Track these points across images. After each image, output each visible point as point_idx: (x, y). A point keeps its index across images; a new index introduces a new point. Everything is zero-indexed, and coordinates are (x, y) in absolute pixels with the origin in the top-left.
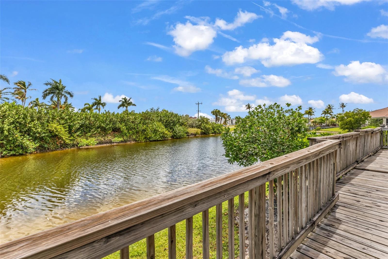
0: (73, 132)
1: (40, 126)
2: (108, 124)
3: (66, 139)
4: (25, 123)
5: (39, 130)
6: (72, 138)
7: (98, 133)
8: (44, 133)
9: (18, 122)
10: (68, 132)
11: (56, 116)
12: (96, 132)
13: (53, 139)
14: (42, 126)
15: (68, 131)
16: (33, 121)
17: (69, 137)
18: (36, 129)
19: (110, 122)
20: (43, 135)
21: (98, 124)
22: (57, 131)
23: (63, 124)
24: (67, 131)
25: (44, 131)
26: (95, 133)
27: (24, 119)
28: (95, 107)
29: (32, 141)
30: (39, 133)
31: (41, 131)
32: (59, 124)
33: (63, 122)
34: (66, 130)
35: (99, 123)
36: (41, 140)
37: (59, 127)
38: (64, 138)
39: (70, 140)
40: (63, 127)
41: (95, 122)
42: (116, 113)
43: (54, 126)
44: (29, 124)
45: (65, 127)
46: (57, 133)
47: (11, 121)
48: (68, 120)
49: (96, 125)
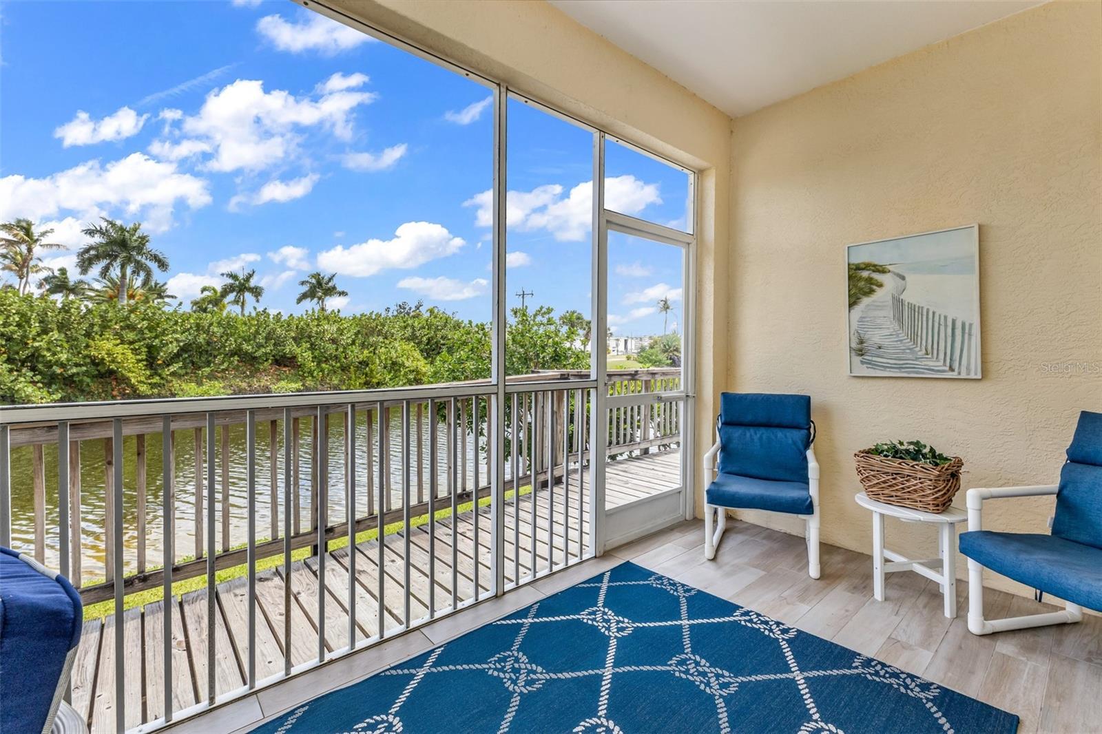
0: (159, 365)
1: (66, 345)
2: (260, 346)
3: (138, 382)
4: (24, 336)
5: (63, 357)
6: (156, 380)
7: (234, 369)
8: (77, 365)
10: (145, 363)
11: (111, 321)
12: (226, 365)
13: (101, 383)
14: (71, 347)
15: (146, 360)
16: (45, 331)
17: (151, 376)
18: (54, 354)
19: (267, 338)
20: (74, 370)
21: (231, 344)
22: (113, 361)
23: (131, 343)
24: (141, 361)
25: (76, 360)
26: (222, 367)
27: (19, 325)
28: (231, 298)
29: (40, 385)
30: (62, 365)
31: (68, 360)
32: (119, 341)
33: (131, 336)
34: (139, 357)
35: (235, 341)
36: (66, 385)
37: (119, 349)
38: (133, 381)
39: (150, 384)
40: (132, 349)
41: (225, 338)
42: (285, 317)
43: (106, 347)
44: (34, 339)
45: (135, 351)
46: (113, 366)
48: (146, 331)
49: (226, 347)
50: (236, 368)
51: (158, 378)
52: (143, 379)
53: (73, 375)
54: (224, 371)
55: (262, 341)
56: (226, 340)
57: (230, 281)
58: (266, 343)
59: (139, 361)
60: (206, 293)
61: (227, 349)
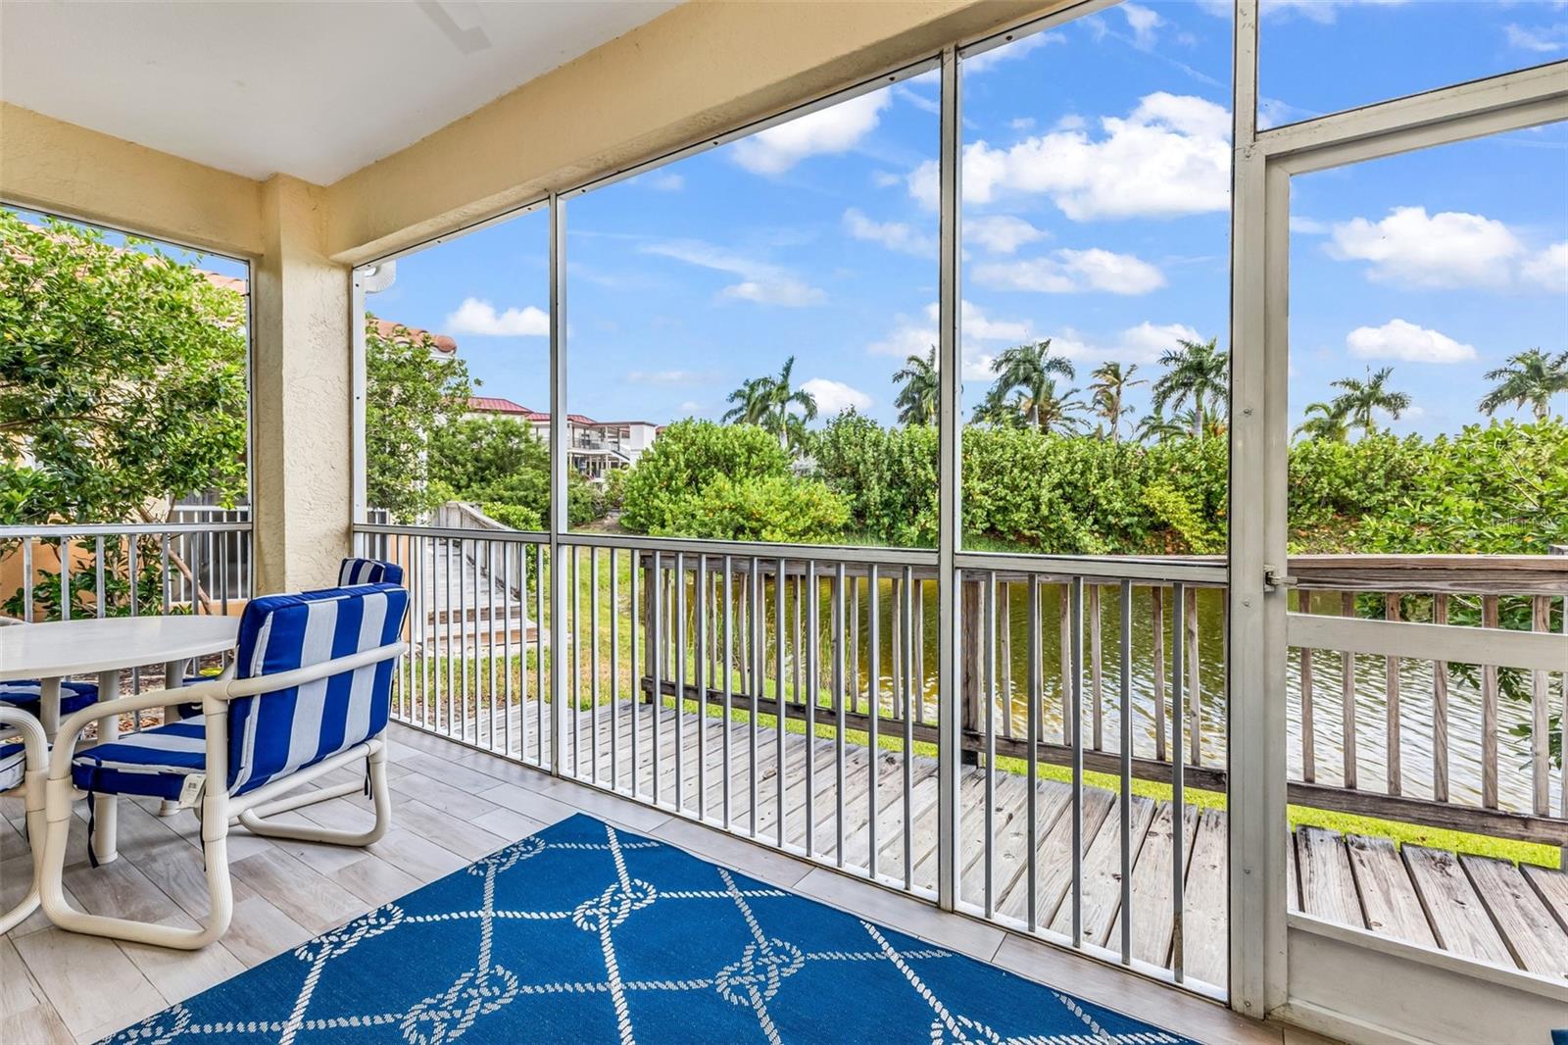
0: (1221, 517)
1: (1121, 493)
2: (1373, 489)
3: (1192, 536)
4: (1086, 485)
5: (1117, 505)
6: (1215, 535)
7: (1328, 525)
8: (1131, 515)
9: (1070, 484)
10: (1200, 514)
11: (1166, 463)
12: (1313, 518)
13: (1155, 536)
14: (1127, 494)
15: (1202, 511)
16: (1103, 478)
17: (1207, 531)
18: (1110, 502)
19: (1389, 477)
20: (1127, 520)
21: (1324, 487)
22: (1164, 511)
23: (1186, 489)
24: (1198, 510)
25: (1130, 509)
26: (1307, 522)
27: (1082, 474)
28: (1350, 417)
29: (1097, 535)
30: (1117, 515)
31: (1123, 509)
32: (1173, 487)
33: (1186, 479)
34: (1195, 507)
35: (1329, 484)
36: (1121, 536)
37: (1172, 497)
38: (1186, 536)
39: (1207, 541)
40: (1187, 497)
41: (1313, 479)
42: (1429, 440)
43: (1159, 494)
44: (1094, 487)
45: (1190, 500)
46: (1164, 517)
47: (1056, 481)
48: (1204, 474)
49: (1314, 492)
50: (1333, 525)
51: (1216, 533)
52: (1198, 534)
53: (1127, 526)
54: (1310, 527)
55: (1380, 483)
56: (1316, 482)
57: (1348, 391)
58: (1386, 485)
59: (1194, 511)
60: (1314, 414)
61: (1317, 495)
